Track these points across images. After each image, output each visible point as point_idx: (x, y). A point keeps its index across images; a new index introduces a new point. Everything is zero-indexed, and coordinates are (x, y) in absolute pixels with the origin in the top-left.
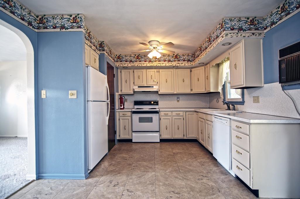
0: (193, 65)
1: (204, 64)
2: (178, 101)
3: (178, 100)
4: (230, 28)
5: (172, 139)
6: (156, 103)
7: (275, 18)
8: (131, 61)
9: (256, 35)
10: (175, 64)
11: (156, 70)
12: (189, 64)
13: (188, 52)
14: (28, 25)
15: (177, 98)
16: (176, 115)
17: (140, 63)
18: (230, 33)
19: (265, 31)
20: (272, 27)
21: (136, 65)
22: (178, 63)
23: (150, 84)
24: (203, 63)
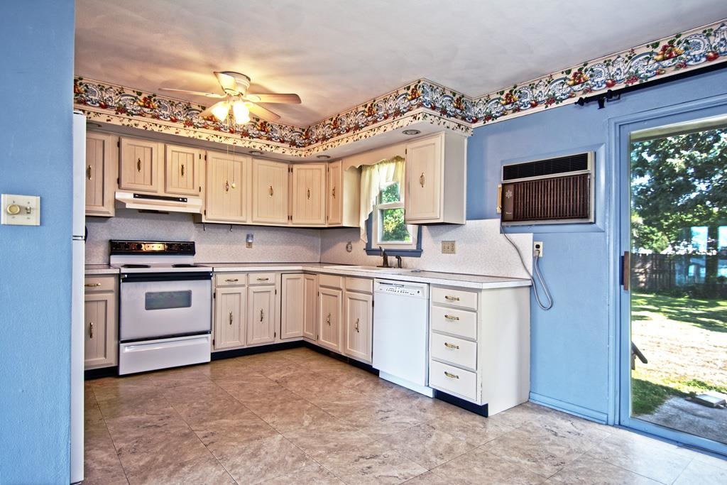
0: (303, 156)
1: (329, 159)
2: (249, 245)
3: (250, 241)
4: (430, 103)
5: (245, 347)
6: (188, 249)
7: (495, 109)
8: (121, 110)
9: (462, 129)
10: (260, 145)
11: (197, 152)
12: (294, 153)
13: (294, 121)
15: (248, 237)
16: (259, 282)
17: (155, 121)
18: (430, 115)
19: (474, 126)
20: (487, 123)
21: (140, 127)
22: (268, 145)
23: (173, 190)
24: (328, 157)
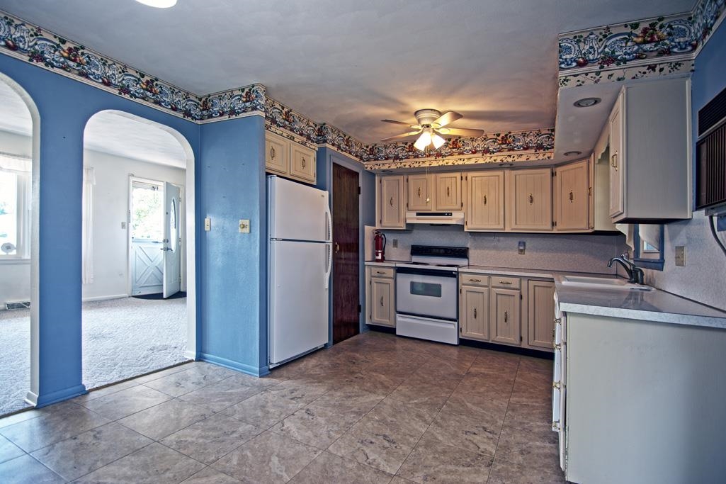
0: (552, 158)
2: (521, 251)
3: (521, 248)
4: (575, 61)
5: (490, 342)
6: (462, 253)
8: (397, 158)
9: (661, 70)
10: (501, 158)
11: (458, 175)
12: (541, 157)
13: (534, 125)
14: (184, 117)
15: (520, 243)
16: (501, 285)
17: (417, 160)
18: (575, 76)
19: (695, 54)
20: (705, 41)
21: (407, 166)
22: (510, 156)
23: (442, 208)
24: (579, 153)
